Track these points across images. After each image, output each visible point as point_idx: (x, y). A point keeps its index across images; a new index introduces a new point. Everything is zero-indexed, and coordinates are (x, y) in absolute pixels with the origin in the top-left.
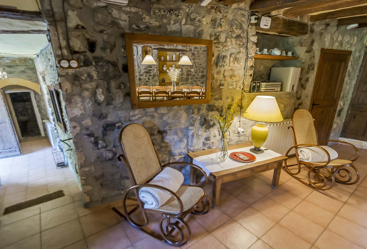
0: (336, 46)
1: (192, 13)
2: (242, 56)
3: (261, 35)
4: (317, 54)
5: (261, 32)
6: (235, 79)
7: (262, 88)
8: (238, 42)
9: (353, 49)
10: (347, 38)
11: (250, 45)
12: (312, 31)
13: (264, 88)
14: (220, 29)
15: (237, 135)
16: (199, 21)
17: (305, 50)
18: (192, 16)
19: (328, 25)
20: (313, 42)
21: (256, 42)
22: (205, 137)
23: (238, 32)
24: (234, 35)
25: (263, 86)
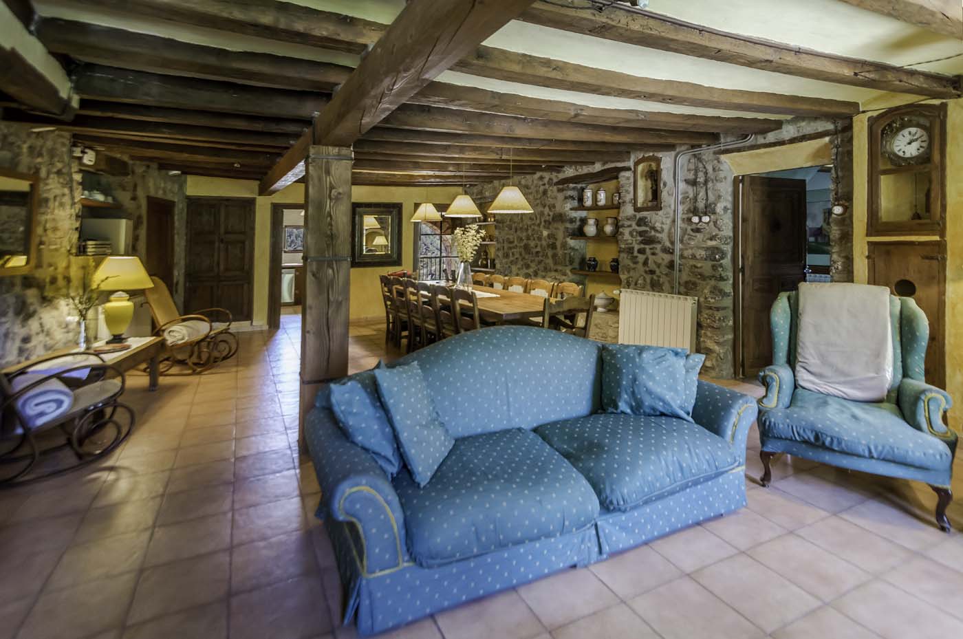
0: (160, 194)
1: (11, 134)
2: (67, 199)
3: (84, 172)
4: (144, 203)
5: (83, 168)
6: (59, 234)
7: (89, 250)
8: (61, 180)
9: (176, 200)
10: (169, 186)
11: (75, 185)
12: (133, 172)
13: (93, 250)
14: (39, 160)
15: (65, 330)
16: (19, 147)
17: (129, 198)
18: (11, 139)
19: (148, 167)
20: (135, 186)
21: (81, 181)
22: (21, 337)
23: (59, 165)
24: (55, 170)
25: (91, 246)
